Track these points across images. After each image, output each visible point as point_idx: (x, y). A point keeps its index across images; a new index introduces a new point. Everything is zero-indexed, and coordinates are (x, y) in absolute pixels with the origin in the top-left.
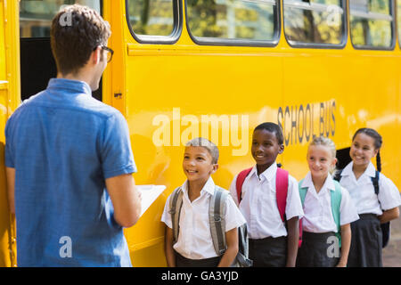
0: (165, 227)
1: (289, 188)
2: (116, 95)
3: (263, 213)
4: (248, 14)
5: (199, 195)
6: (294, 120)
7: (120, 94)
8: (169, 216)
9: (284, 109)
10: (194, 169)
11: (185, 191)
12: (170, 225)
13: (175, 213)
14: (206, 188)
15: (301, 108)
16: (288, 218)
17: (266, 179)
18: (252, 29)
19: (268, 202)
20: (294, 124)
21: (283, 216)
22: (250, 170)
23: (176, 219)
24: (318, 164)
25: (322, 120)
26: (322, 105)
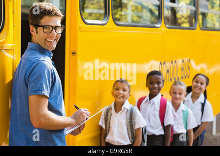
0: (101, 128)
1: (167, 108)
2: (73, 53)
3: (151, 121)
4: (137, 8)
5: (121, 109)
6: (168, 69)
7: (75, 53)
8: (104, 121)
9: (163, 63)
10: (121, 95)
11: (113, 107)
12: (104, 127)
13: (107, 120)
14: (125, 105)
15: (172, 62)
16: (166, 125)
17: (154, 103)
18: (139, 17)
19: (154, 116)
20: (168, 71)
21: (163, 124)
22: (145, 97)
23: (108, 123)
24: (178, 96)
25: (182, 69)
26: (183, 61)
